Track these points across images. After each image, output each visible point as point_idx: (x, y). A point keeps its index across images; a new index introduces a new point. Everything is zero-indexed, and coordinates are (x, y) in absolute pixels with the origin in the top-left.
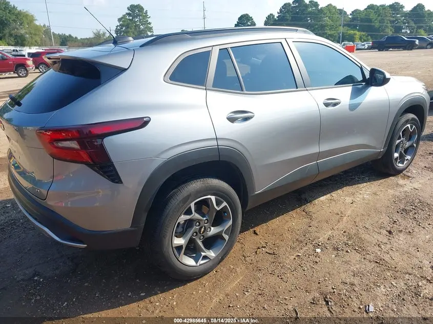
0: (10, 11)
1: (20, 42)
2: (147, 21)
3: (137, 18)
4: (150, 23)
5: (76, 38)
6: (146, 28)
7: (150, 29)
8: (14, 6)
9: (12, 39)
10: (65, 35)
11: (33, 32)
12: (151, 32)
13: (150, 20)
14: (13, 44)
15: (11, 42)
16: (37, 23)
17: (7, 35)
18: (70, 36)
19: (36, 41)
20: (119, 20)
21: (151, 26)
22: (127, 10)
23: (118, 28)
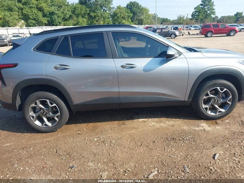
0: (139, 8)
1: (140, 23)
2: (213, 8)
3: (206, 6)
4: (214, 9)
5: (170, 20)
6: (211, 12)
7: (214, 13)
8: (141, 5)
9: (137, 21)
10: (165, 18)
11: (147, 17)
12: (214, 15)
13: (214, 7)
14: (137, 24)
15: (136, 23)
16: (150, 13)
17: (135, 20)
18: (167, 19)
19: (148, 22)
20: (195, 8)
21: (214, 11)
22: (201, 2)
23: (194, 13)
